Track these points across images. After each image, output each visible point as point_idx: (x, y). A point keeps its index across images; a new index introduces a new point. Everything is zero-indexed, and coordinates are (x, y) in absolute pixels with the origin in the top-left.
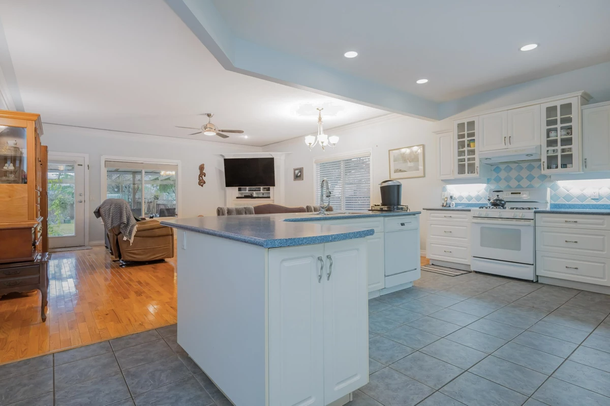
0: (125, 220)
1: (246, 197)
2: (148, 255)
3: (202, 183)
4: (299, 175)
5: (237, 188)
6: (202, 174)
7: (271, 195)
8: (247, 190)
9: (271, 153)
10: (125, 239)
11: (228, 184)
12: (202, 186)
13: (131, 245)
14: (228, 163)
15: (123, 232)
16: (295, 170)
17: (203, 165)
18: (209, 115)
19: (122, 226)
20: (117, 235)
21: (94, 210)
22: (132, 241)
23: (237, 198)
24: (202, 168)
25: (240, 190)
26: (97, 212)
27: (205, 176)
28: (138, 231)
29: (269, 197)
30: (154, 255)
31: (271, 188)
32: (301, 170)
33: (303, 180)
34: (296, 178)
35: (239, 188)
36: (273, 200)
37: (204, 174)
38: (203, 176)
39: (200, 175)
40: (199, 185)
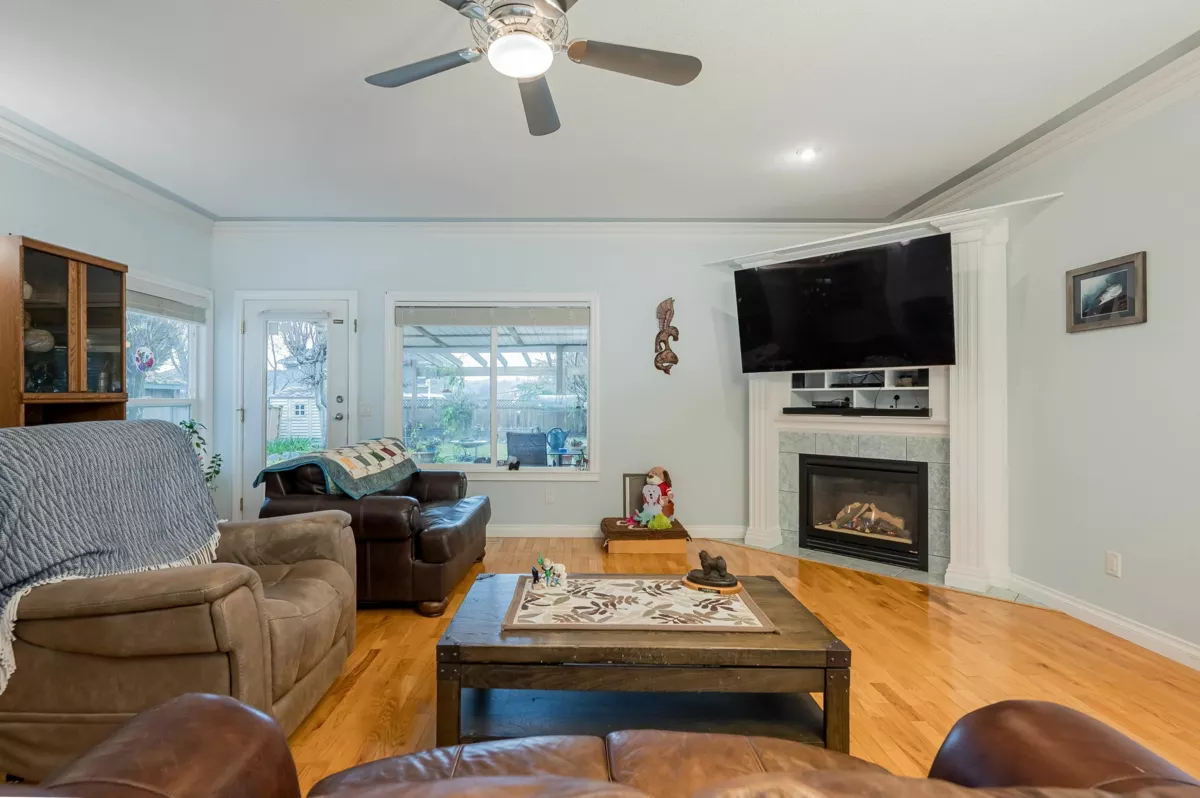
1: (824, 408)
3: (665, 361)
4: (1106, 298)
5: (789, 374)
6: (667, 332)
7: (935, 402)
9: (934, 220)
11: (756, 363)
12: (667, 371)
14: (748, 284)
16: (1077, 279)
17: (671, 301)
23: (787, 411)
24: (665, 312)
25: (798, 382)
27: (676, 339)
29: (924, 412)
31: (935, 372)
32: (1129, 268)
33: (1145, 320)
34: (1087, 315)
35: (794, 375)
36: (947, 426)
37: (673, 332)
38: (671, 338)
39: (659, 334)
40: (658, 367)
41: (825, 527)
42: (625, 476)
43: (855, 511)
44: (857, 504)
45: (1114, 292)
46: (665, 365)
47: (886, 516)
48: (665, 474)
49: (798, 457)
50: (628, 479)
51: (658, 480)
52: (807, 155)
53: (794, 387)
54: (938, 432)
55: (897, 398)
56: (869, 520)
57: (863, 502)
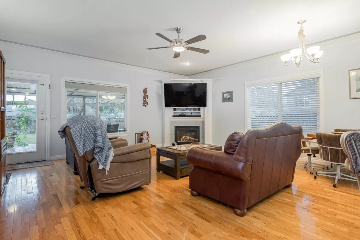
0: (100, 143)
1: (180, 116)
2: (126, 183)
3: (145, 104)
5: (173, 108)
6: (145, 97)
7: (202, 114)
8: (180, 110)
9: (203, 79)
10: (101, 167)
11: (167, 105)
12: (145, 106)
13: (107, 173)
14: (168, 87)
15: (97, 158)
16: (223, 93)
17: (147, 88)
18: (178, 31)
19: (97, 150)
20: (90, 162)
21: (59, 128)
22: (107, 168)
23: (173, 116)
24: (145, 91)
25: (175, 109)
26: (62, 132)
27: (148, 98)
28: (116, 156)
29: (200, 116)
30: (132, 183)
31: (202, 108)
32: (231, 93)
33: (233, 101)
34: (225, 100)
35: (174, 108)
36: (204, 119)
37: (147, 96)
38: (146, 98)
39: (144, 97)
40: (143, 105)
41: (180, 142)
42: (136, 134)
43: (185, 138)
44: (185, 136)
45: (229, 96)
46: (145, 105)
47: (191, 138)
48: (147, 132)
49: (174, 126)
50: (137, 134)
51: (146, 134)
52: (188, 64)
53: (174, 111)
54: (202, 120)
55: (192, 113)
56: (187, 139)
57: (186, 136)
